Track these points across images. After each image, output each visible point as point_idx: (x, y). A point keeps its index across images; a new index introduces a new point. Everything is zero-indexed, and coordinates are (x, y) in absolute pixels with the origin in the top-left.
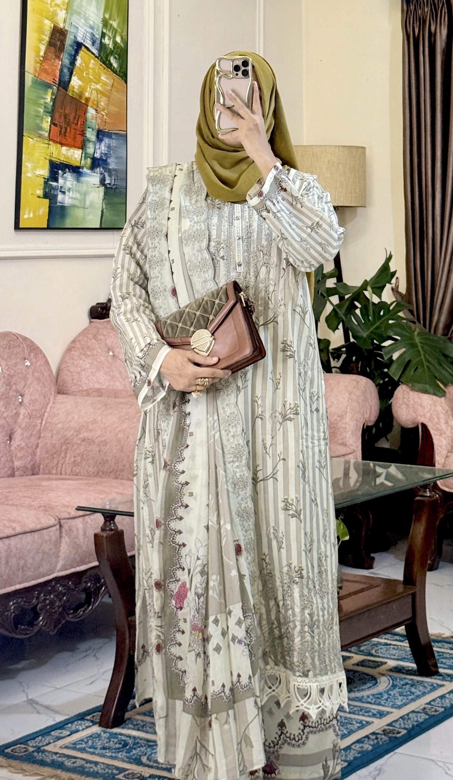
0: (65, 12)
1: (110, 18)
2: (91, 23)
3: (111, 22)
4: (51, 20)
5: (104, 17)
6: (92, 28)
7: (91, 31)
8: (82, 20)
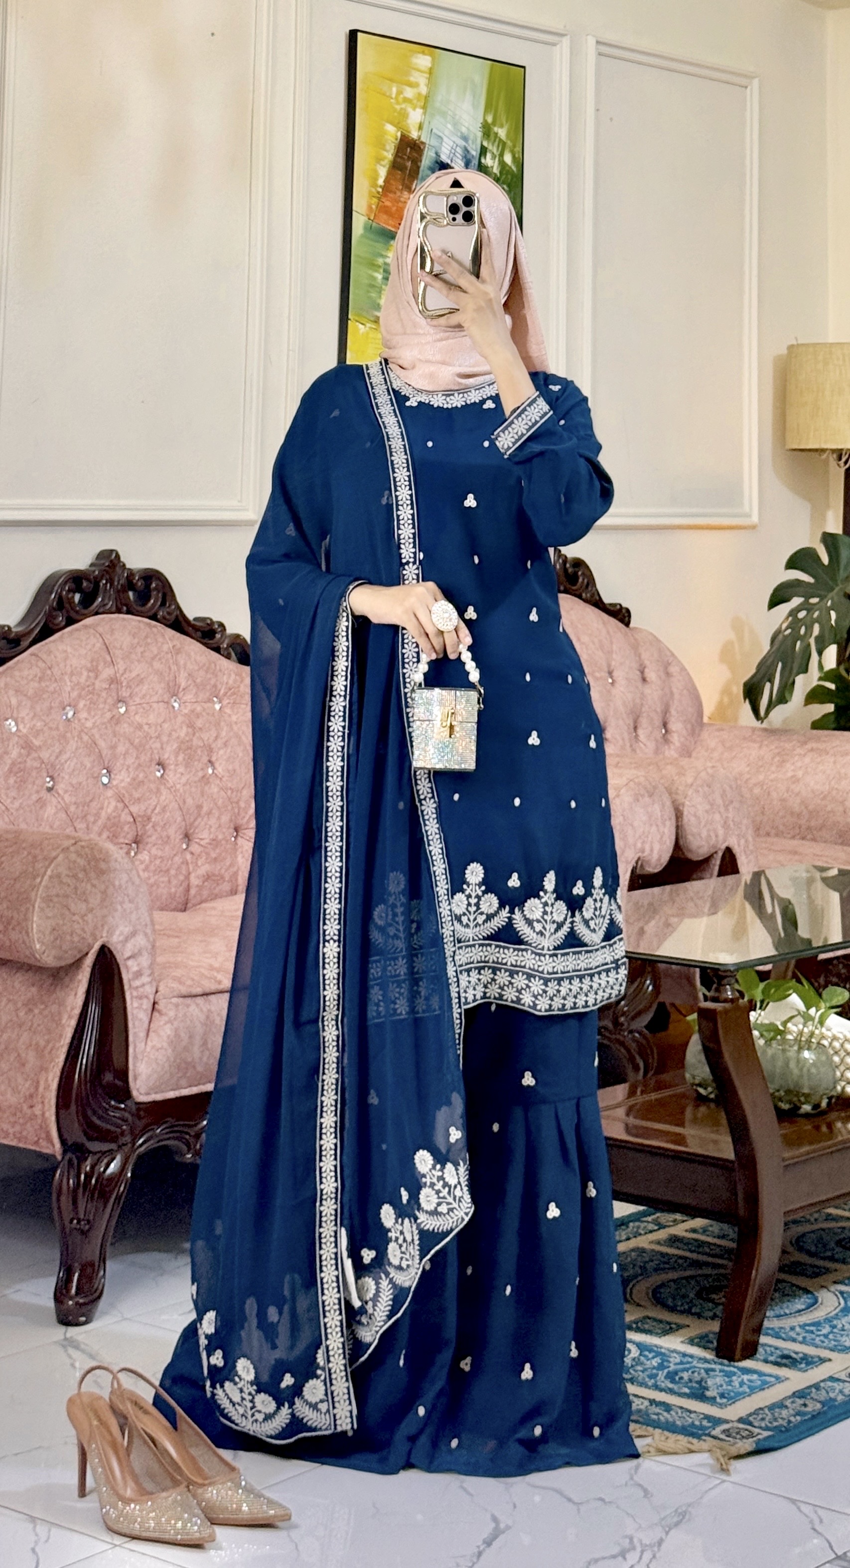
0: (421, 111)
1: (494, 123)
2: (464, 130)
3: (496, 129)
4: (397, 125)
5: (485, 121)
6: (465, 139)
7: (464, 143)
8: (449, 126)
